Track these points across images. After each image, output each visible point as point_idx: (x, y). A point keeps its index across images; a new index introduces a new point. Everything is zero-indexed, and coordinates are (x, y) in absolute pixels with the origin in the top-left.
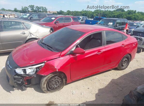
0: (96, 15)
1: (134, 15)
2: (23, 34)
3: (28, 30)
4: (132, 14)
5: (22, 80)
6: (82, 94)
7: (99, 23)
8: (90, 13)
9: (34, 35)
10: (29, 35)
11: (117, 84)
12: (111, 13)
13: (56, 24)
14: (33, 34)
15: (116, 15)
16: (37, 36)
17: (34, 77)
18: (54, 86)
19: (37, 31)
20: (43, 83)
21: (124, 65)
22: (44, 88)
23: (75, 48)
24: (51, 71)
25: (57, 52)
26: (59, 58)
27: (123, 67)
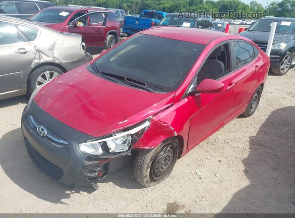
0: (128, 6)
2: (21, 54)
3: (33, 43)
4: (196, 4)
6: (218, 175)
8: (115, 3)
9: (47, 56)
10: (37, 56)
11: (260, 145)
12: (158, 3)
14: (44, 52)
15: (168, 6)
16: (56, 58)
17: (127, 155)
18: (162, 168)
19: (54, 44)
20: (145, 166)
21: (253, 106)
22: (146, 177)
23: (196, 80)
24: (163, 137)
25: (161, 93)
26: (172, 105)
27: (252, 110)
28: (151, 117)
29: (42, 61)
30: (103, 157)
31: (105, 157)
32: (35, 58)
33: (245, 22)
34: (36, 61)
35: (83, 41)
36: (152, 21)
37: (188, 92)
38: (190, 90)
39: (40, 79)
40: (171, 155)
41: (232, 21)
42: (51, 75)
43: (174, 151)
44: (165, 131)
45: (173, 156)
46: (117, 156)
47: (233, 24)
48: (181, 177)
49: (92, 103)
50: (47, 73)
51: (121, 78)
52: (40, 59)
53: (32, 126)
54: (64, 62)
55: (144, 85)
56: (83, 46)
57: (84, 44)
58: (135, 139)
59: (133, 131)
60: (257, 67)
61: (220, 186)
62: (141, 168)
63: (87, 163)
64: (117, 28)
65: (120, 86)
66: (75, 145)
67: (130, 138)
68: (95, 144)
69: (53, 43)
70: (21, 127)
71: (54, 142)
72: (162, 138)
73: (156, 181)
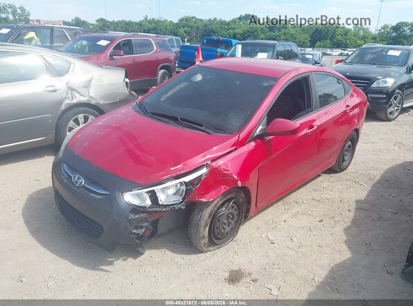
0: (185, 32)
1: (285, 34)
2: (50, 93)
3: (64, 79)
4: (279, 29)
5: (147, 224)
6: (295, 239)
7: (228, 54)
8: (168, 28)
9: (82, 95)
10: (69, 95)
12: (227, 27)
13: (113, 59)
14: (78, 90)
15: (240, 31)
16: (92, 98)
17: (180, 209)
18: (224, 228)
19: (90, 80)
20: (203, 223)
21: (346, 158)
22: (203, 237)
23: (265, 120)
24: (223, 187)
25: (222, 135)
26: (236, 149)
27: (345, 164)
28: (209, 162)
29: (75, 101)
30: (151, 210)
31: (154, 209)
32: (66, 98)
33: (346, 52)
34: (67, 101)
35: (126, 77)
36: (217, 52)
37: (256, 134)
38: (258, 131)
39: (71, 123)
40: (235, 213)
41: (329, 51)
42: (86, 119)
43: (239, 209)
44: (226, 180)
45: (239, 215)
46: (168, 209)
47: (330, 55)
48: (248, 241)
49: (139, 146)
50: (81, 117)
51: (174, 119)
52: (72, 99)
53: (66, 176)
54: (102, 102)
55: (203, 126)
56: (127, 83)
57: (127, 80)
58: (190, 189)
59: (187, 179)
60: (348, 106)
61: (297, 252)
62: (197, 226)
63: (132, 216)
64: (172, 61)
65: (172, 127)
66: (118, 194)
67: (184, 188)
68: (141, 194)
69: (90, 78)
70: (52, 185)
71: (93, 192)
72: (223, 189)
73: (216, 245)
